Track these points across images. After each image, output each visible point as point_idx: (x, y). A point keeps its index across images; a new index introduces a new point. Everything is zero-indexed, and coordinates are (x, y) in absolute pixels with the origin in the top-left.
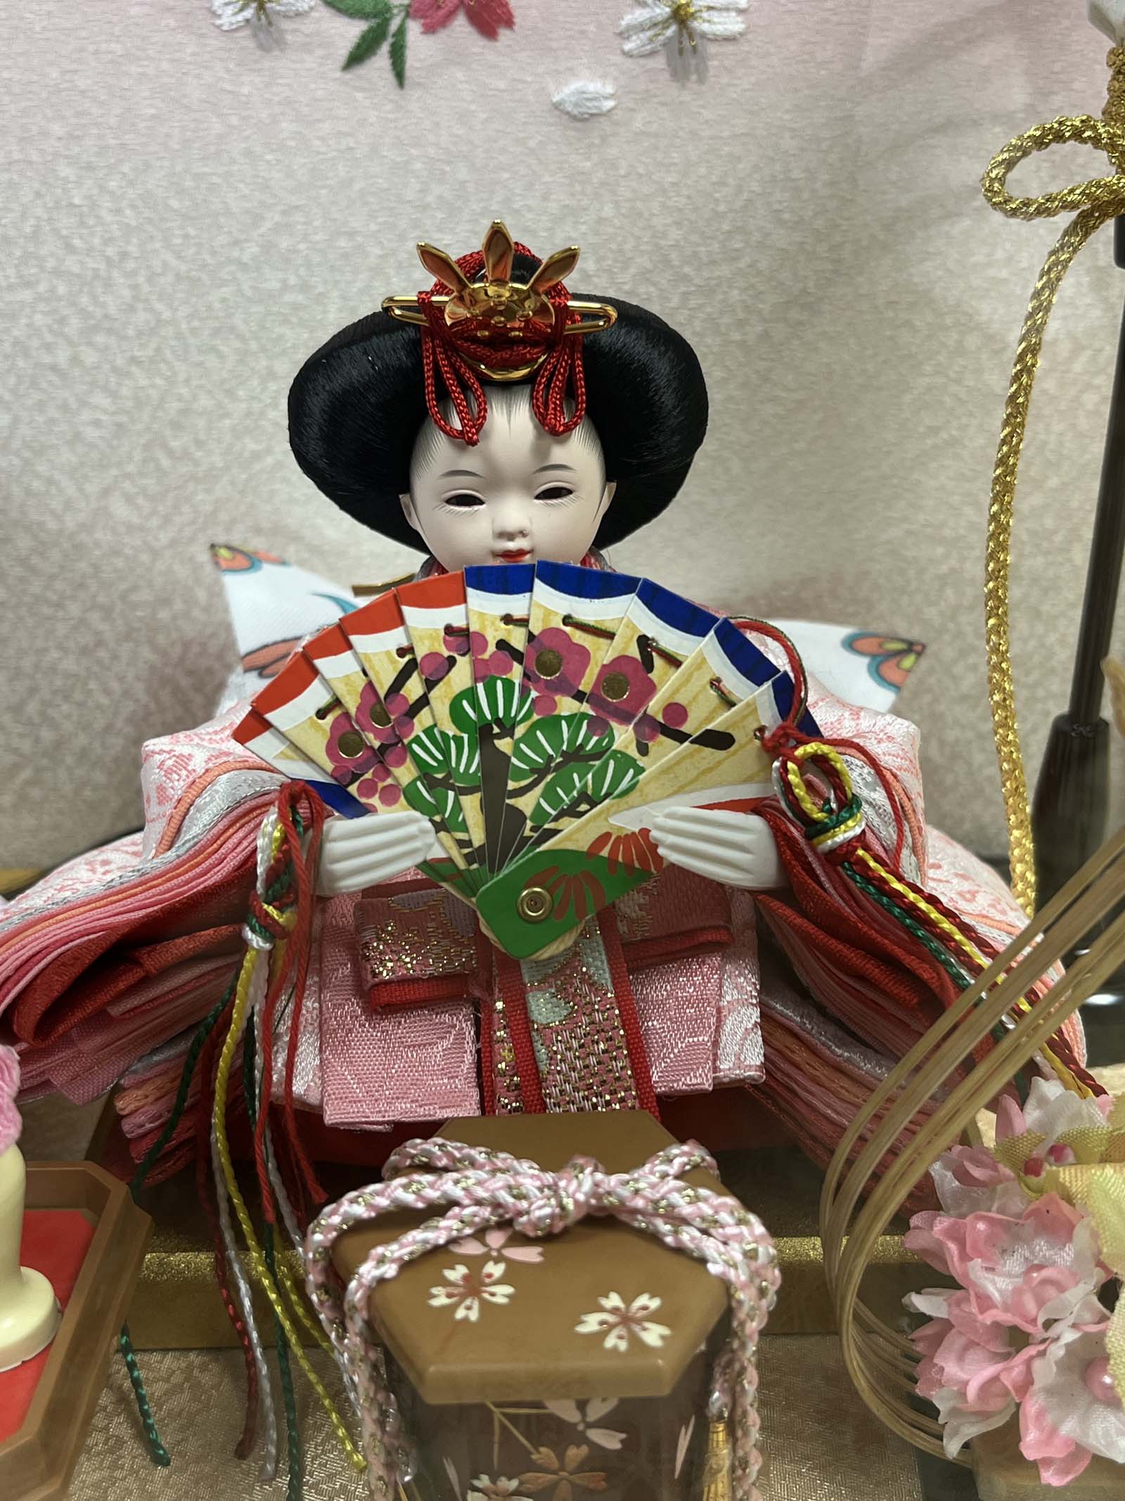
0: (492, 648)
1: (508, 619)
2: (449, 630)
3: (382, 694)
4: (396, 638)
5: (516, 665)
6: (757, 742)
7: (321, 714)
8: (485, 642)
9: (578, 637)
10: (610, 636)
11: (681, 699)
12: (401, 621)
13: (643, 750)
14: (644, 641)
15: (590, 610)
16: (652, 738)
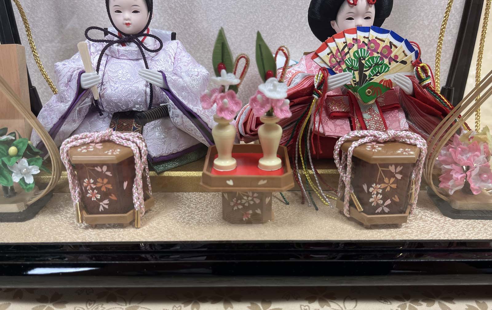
0: (361, 43)
1: (364, 37)
2: (353, 39)
3: (340, 50)
4: (343, 40)
5: (366, 46)
6: (411, 64)
7: (328, 54)
8: (360, 41)
9: (378, 41)
10: (384, 41)
11: (397, 54)
12: (344, 36)
13: (390, 64)
14: (390, 42)
15: (380, 36)
16: (392, 61)
